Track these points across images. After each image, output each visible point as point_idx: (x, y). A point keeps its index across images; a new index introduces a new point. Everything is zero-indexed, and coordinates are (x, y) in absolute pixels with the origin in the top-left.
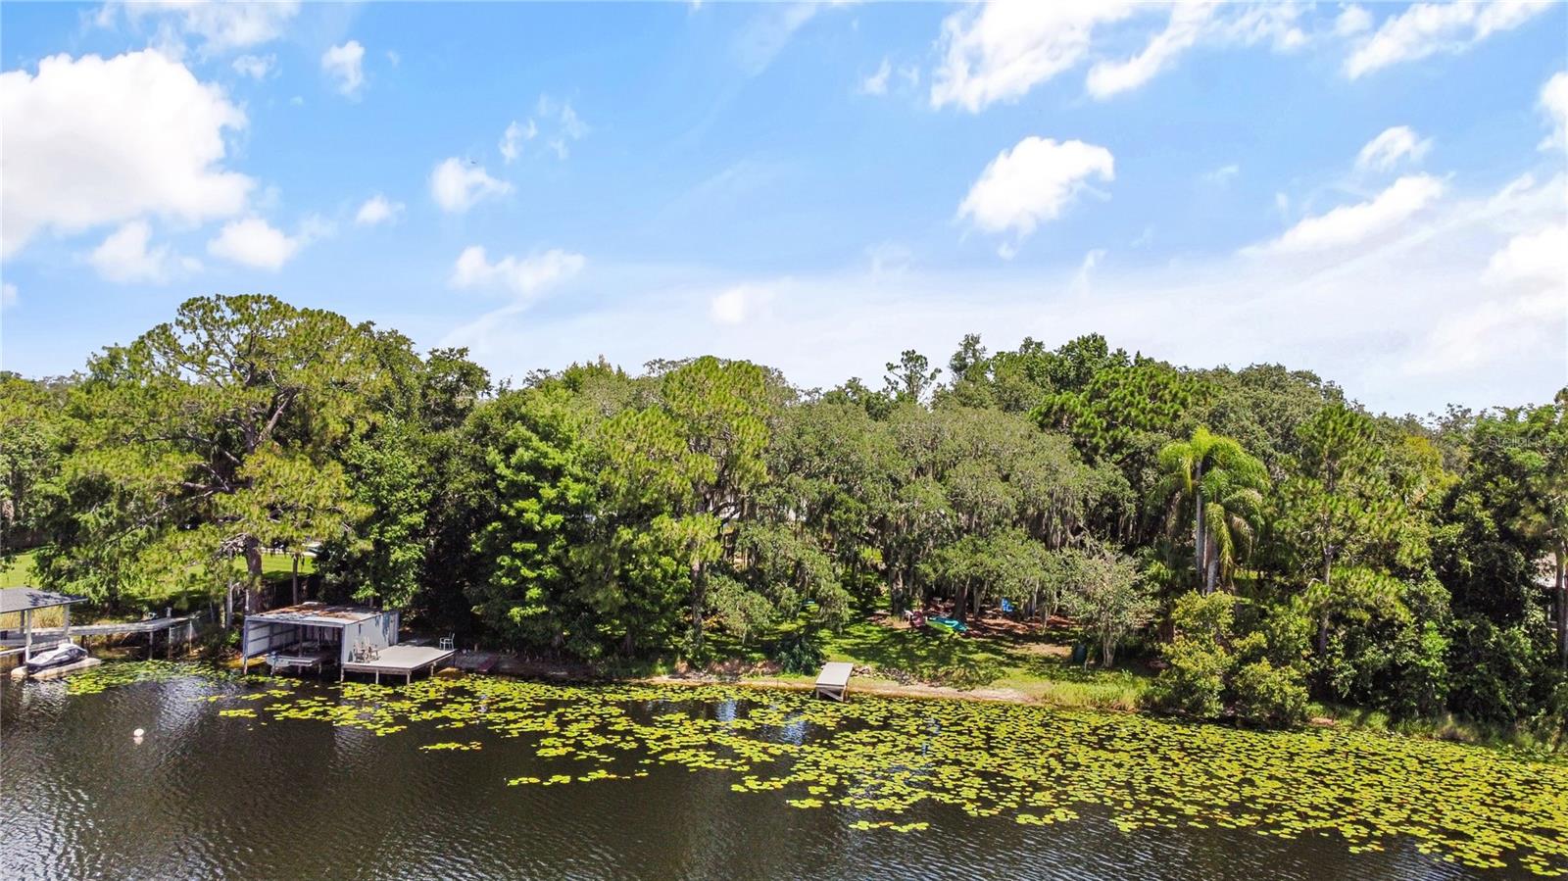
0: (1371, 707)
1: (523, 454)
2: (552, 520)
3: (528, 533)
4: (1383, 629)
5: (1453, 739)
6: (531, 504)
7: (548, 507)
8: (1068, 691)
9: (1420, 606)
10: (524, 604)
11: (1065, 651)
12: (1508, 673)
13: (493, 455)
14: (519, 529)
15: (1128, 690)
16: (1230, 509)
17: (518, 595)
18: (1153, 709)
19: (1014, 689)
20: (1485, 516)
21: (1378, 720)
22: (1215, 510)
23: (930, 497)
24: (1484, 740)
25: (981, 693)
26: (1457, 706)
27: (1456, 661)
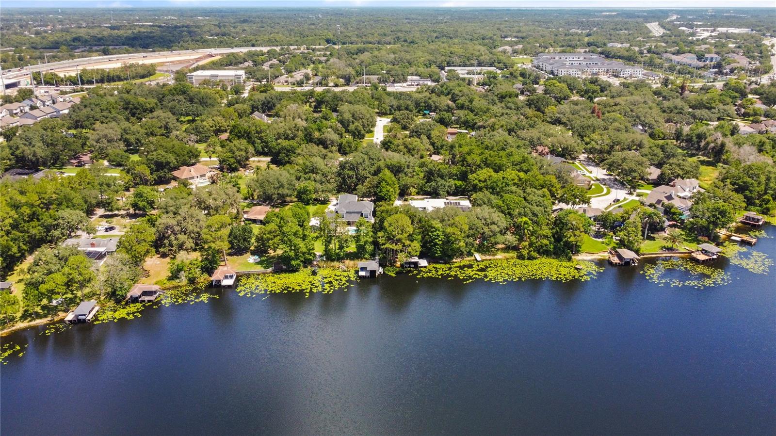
0: (544, 254)
1: (435, 234)
2: (441, 242)
3: (438, 244)
4: (546, 245)
5: (553, 258)
6: (437, 240)
7: (439, 240)
8: (507, 255)
9: (550, 243)
10: (438, 254)
11: (503, 246)
12: (560, 249)
13: (430, 233)
14: (436, 244)
15: (513, 254)
16: (528, 230)
17: (436, 253)
18: (519, 257)
19: (500, 256)
20: (558, 230)
21: (545, 256)
23: (486, 229)
24: (557, 258)
25: (496, 257)
26: (554, 254)
27: (554, 248)
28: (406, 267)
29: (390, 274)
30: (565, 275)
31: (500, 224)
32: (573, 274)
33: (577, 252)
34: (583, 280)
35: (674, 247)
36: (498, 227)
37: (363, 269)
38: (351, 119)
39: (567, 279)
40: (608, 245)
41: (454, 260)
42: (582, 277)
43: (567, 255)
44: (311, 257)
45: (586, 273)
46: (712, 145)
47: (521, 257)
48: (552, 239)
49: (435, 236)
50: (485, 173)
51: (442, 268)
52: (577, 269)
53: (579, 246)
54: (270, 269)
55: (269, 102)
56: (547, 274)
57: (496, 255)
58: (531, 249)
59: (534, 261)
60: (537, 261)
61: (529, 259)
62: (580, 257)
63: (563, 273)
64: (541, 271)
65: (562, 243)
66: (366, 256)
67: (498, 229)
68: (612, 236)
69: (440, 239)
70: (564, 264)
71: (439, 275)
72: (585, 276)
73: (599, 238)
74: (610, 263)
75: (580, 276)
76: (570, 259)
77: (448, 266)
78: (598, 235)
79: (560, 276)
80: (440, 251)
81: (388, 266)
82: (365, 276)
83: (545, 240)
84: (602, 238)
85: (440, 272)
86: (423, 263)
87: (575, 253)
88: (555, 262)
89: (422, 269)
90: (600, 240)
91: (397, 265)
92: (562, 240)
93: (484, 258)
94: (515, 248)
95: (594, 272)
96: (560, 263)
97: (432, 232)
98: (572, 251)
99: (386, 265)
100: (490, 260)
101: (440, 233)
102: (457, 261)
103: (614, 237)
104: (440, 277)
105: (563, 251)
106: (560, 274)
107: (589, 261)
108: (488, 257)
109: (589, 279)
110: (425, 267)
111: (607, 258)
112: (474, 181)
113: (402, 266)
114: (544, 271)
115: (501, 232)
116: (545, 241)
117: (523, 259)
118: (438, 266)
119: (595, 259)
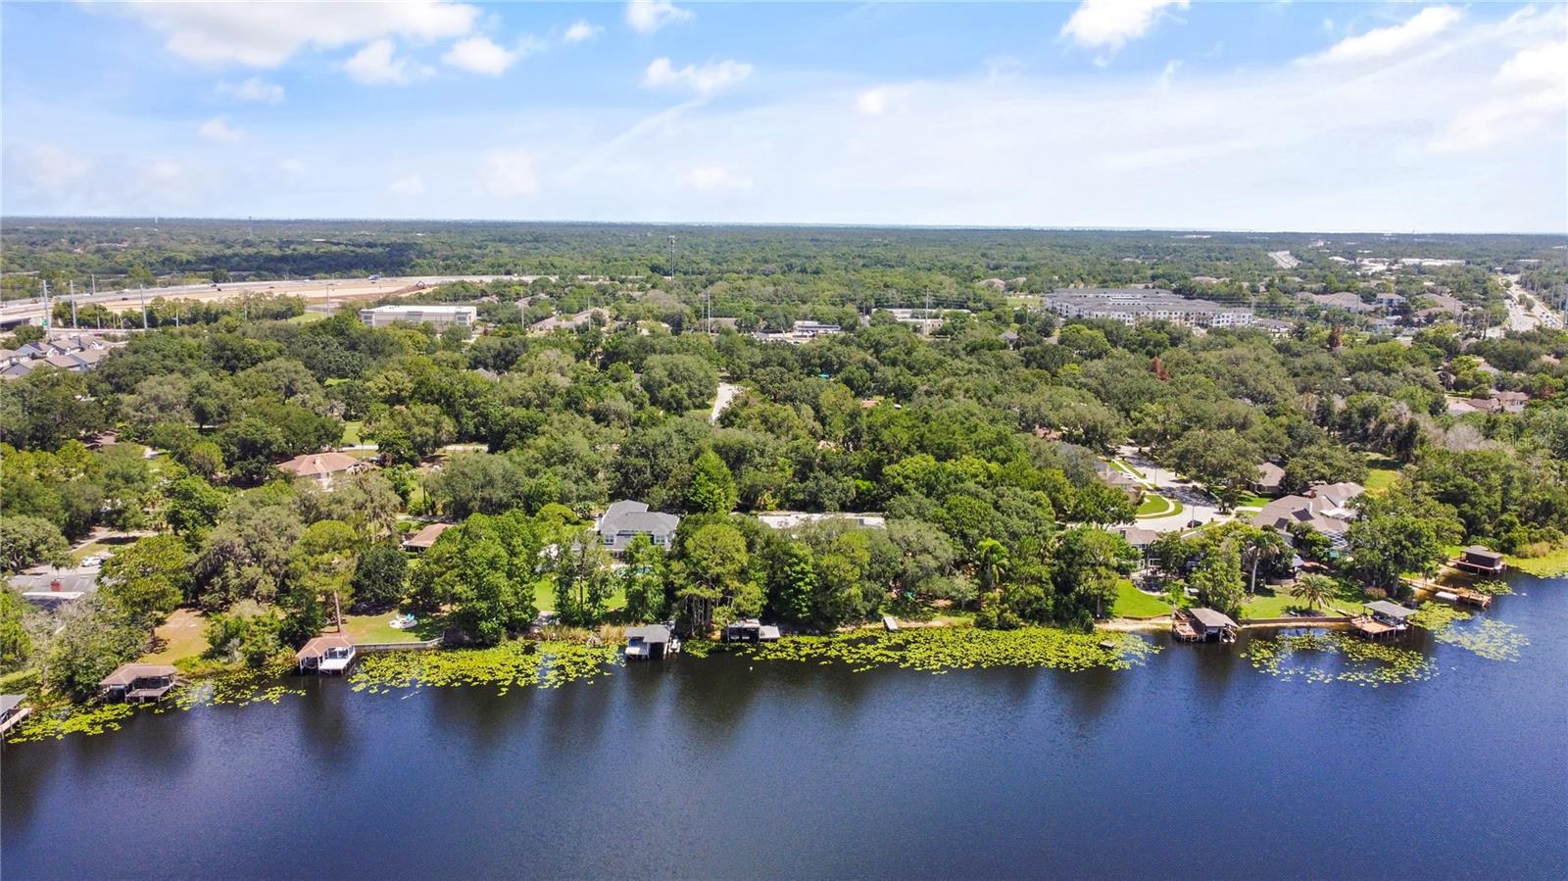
0: (1034, 618)
1: (798, 568)
2: (809, 588)
3: (802, 592)
4: (1038, 599)
5: (1054, 627)
6: (801, 584)
7: (806, 584)
8: (955, 620)
9: (1047, 594)
10: (802, 613)
11: (949, 602)
12: (1068, 609)
13: (786, 568)
14: (799, 591)
15: (970, 618)
16: (998, 565)
17: (800, 611)
18: (979, 625)
19: (939, 621)
20: (1064, 566)
21: (1036, 623)
22: (994, 566)
23: (910, 565)
24: (1061, 628)
25: (930, 624)
26: (1056, 617)
27: (1055, 606)
28: (733, 641)
29: (695, 652)
30: (1076, 658)
31: (938, 553)
32: (1094, 657)
33: (1107, 616)
34: (1114, 669)
35: (1315, 607)
36: (936, 558)
37: (636, 641)
38: (666, 380)
39: (1079, 666)
40: (1171, 602)
41: (839, 629)
42: (1113, 662)
43: (1082, 621)
44: (524, 616)
45: (1122, 656)
46: (1391, 427)
47: (984, 624)
48: (1052, 587)
49: (798, 573)
50: (919, 463)
51: (810, 644)
52: (1103, 647)
53: (1110, 602)
54: (435, 642)
55: (508, 352)
56: (1037, 656)
57: (930, 619)
58: (1006, 605)
59: (1012, 632)
60: (1019, 633)
61: (1001, 628)
62: (1111, 626)
63: (1072, 655)
64: (1024, 651)
65: (1073, 596)
66: (646, 617)
67: (933, 564)
68: (1182, 587)
69: (807, 580)
70: (1076, 637)
71: (800, 657)
72: (1120, 662)
73: (1154, 591)
74: (1176, 638)
75: (1109, 661)
76: (1089, 629)
77: (824, 639)
78: (1150, 584)
79: (1064, 660)
80: (807, 606)
81: (693, 639)
82: (640, 656)
83: (1034, 587)
84: (1159, 590)
85: (805, 651)
86: (771, 632)
87: (1101, 617)
88: (1057, 635)
89: (769, 645)
90: (1158, 594)
91: (714, 637)
92: (1072, 589)
93: (904, 625)
94: (973, 606)
95: (1139, 653)
96: (1067, 637)
97: (790, 565)
98: (1094, 614)
99: (690, 637)
100: (917, 629)
101: (808, 568)
102: (844, 631)
103: (1186, 589)
104: (803, 659)
105: (1076, 613)
106: (1067, 657)
107: (1132, 633)
108: (913, 624)
109: (1128, 667)
110: (774, 641)
111: (1171, 627)
112: (894, 478)
113: (724, 638)
114: (1032, 651)
115: (941, 570)
116: (1036, 590)
117: (989, 628)
118: (803, 639)
119: (1143, 630)
